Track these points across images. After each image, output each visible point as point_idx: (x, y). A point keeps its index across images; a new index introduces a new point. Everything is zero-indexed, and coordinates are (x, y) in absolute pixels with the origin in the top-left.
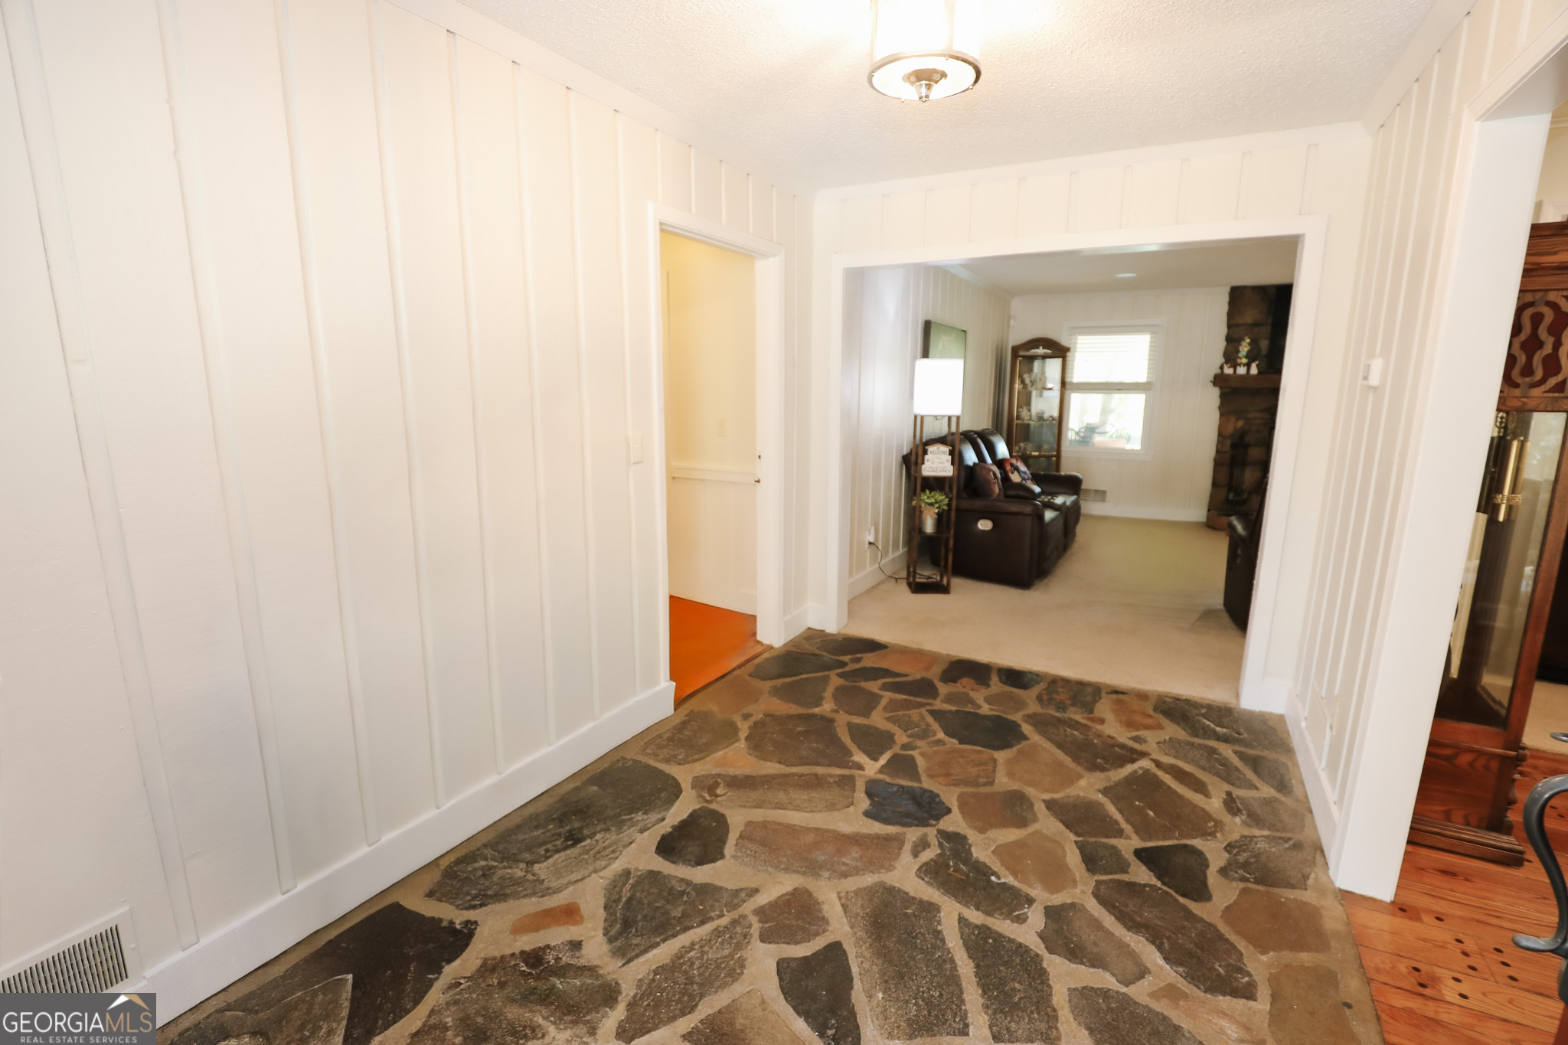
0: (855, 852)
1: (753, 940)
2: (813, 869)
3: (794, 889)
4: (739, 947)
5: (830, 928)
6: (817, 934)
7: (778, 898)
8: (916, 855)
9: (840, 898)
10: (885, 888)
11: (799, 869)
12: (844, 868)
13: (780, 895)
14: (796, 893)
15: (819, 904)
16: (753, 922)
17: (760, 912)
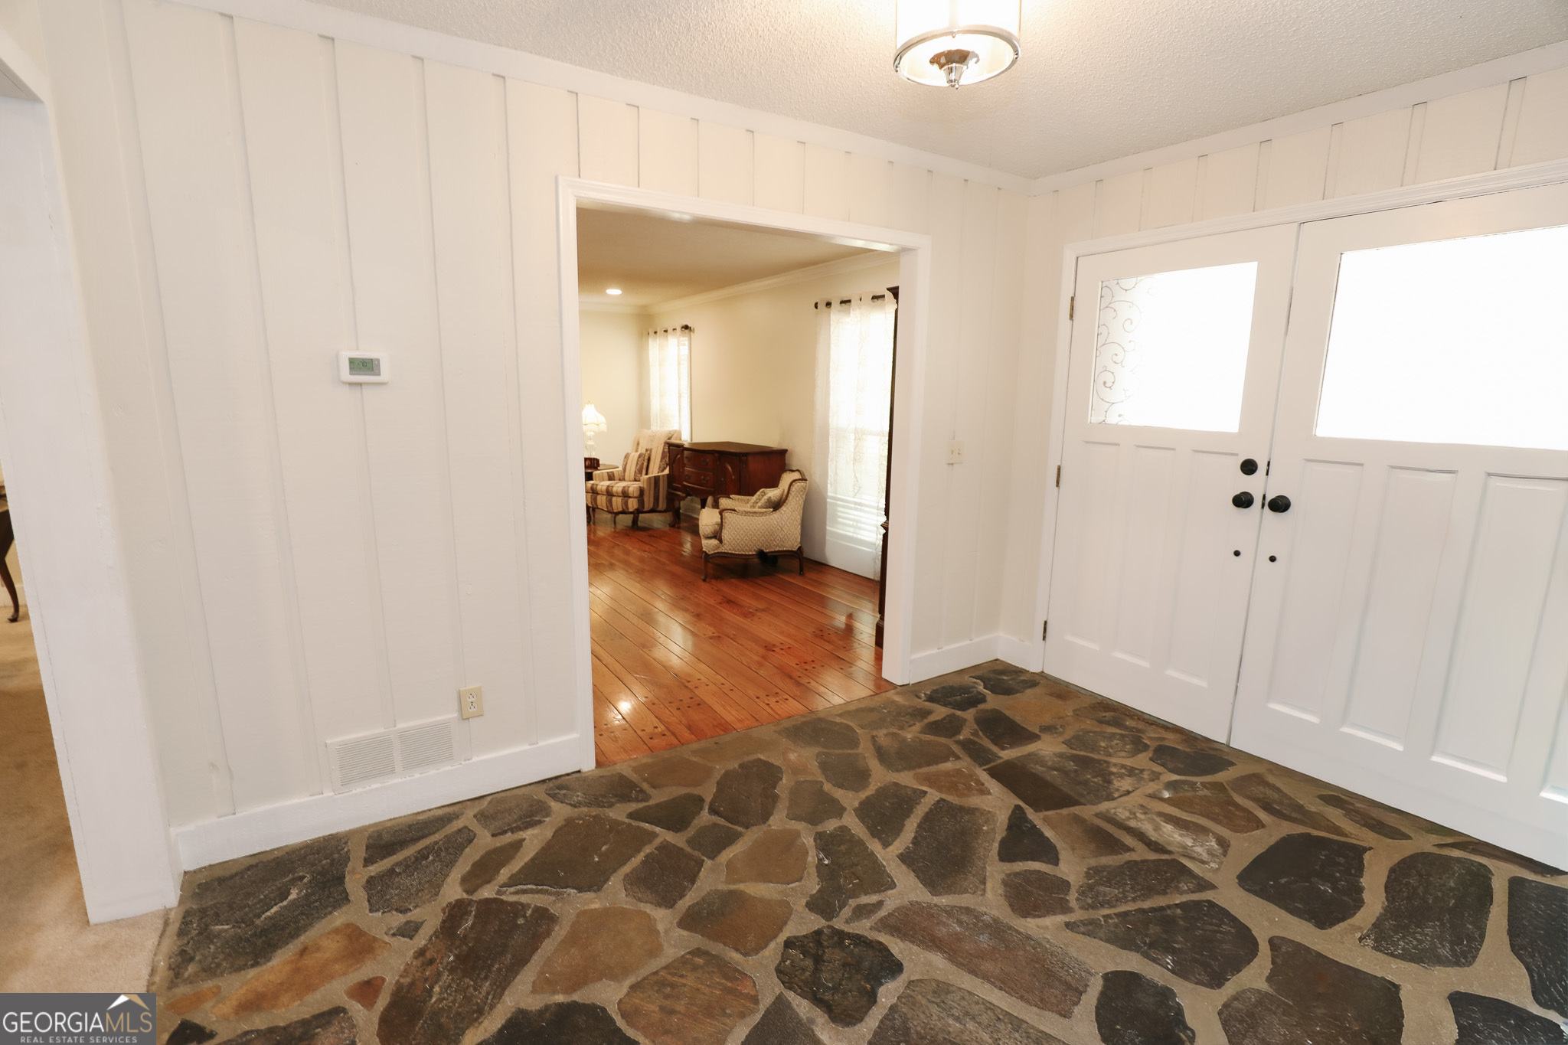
0: (942, 932)
1: (1077, 888)
2: (997, 929)
3: (1026, 917)
4: (1091, 888)
5: (1003, 876)
6: (1017, 874)
7: (1045, 916)
8: (880, 904)
9: (984, 890)
10: (934, 887)
11: (1014, 933)
12: (965, 918)
13: (1042, 919)
14: (1025, 914)
15: (1006, 896)
16: (1075, 902)
17: (1065, 909)
